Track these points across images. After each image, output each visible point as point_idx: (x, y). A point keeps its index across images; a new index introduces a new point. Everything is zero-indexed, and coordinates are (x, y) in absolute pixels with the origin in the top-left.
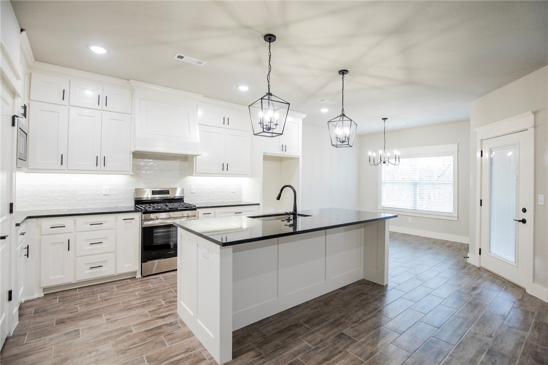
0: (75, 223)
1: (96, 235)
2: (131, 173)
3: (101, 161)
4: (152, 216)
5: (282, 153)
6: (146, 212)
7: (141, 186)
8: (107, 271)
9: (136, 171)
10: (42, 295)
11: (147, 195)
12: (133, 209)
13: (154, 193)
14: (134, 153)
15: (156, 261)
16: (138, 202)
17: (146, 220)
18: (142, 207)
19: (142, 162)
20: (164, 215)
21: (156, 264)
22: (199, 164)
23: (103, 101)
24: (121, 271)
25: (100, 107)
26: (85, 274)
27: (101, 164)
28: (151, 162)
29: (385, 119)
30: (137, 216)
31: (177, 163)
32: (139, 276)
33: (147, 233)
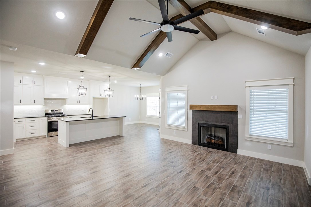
0: (26, 120)
1: (32, 124)
2: (44, 105)
3: (33, 101)
4: (51, 118)
5: (100, 96)
6: (49, 117)
7: (47, 109)
8: (36, 135)
9: (46, 104)
10: (16, 141)
11: (50, 112)
12: (44, 116)
13: (52, 111)
14: (44, 98)
15: (53, 132)
16: (46, 114)
17: (49, 119)
18: (48, 115)
19: (47, 101)
20: (55, 118)
21: (53, 133)
22: (68, 101)
23: (33, 82)
24: (40, 135)
25: (33, 84)
26: (29, 135)
27: (33, 102)
28: (50, 101)
29: (140, 84)
30: (46, 118)
31: (60, 101)
32: (47, 137)
33: (50, 124)
